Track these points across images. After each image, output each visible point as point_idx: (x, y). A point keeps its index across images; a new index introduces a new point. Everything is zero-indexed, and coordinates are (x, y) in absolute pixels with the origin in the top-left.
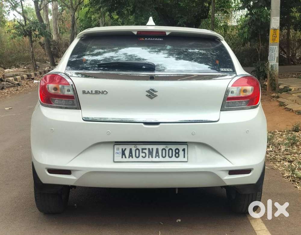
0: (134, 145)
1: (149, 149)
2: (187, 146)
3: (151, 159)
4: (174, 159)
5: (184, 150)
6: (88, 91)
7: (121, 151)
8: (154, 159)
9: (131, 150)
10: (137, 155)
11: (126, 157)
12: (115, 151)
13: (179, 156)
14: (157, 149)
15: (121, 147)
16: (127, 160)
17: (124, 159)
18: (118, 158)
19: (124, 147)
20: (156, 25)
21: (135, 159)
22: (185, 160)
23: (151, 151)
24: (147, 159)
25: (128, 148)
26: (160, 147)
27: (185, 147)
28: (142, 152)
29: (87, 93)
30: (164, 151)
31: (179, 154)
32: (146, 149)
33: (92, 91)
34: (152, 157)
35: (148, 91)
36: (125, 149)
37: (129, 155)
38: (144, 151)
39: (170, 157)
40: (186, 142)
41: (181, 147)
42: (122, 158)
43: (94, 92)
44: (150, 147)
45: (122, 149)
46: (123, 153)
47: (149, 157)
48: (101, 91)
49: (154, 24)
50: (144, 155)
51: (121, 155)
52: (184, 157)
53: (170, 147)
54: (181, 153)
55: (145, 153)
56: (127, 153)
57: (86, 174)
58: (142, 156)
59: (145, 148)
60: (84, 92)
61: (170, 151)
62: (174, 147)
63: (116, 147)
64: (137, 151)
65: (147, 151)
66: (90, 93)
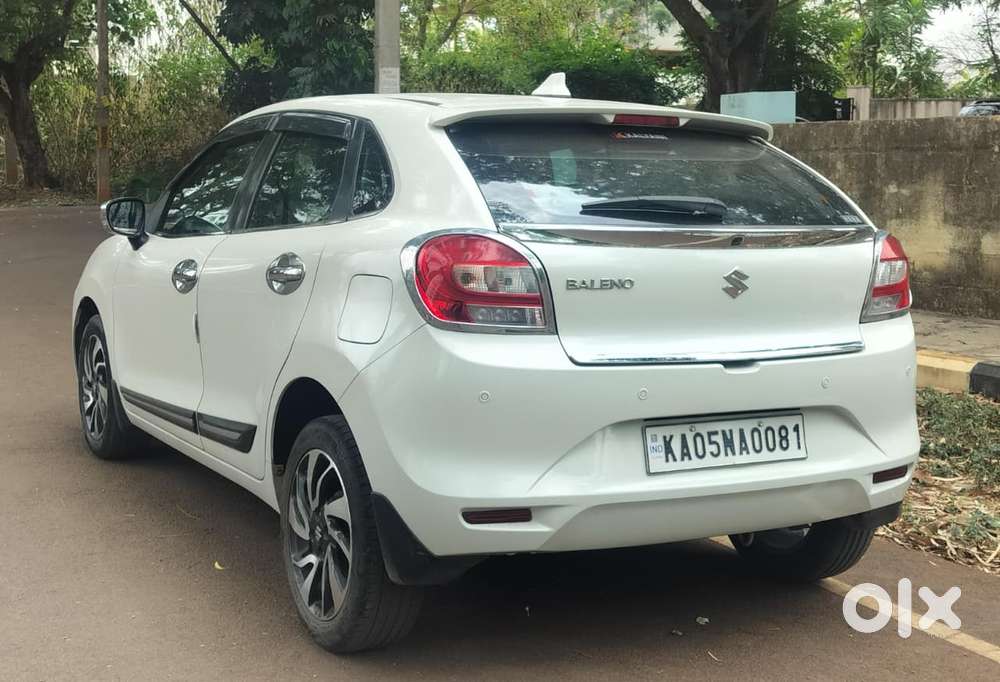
0: (688, 426)
1: (724, 432)
2: (800, 416)
3: (731, 460)
4: (779, 454)
5: (796, 429)
6: (584, 283)
7: (661, 442)
8: (739, 459)
9: (684, 437)
10: (701, 453)
11: (675, 460)
12: (650, 443)
13: (788, 444)
14: (742, 432)
15: (661, 432)
16: (680, 465)
17: (672, 466)
18: (658, 462)
19: (666, 431)
20: (573, 97)
21: (695, 463)
22: (801, 454)
23: (729, 437)
24: (722, 460)
25: (676, 432)
26: (748, 426)
27: (796, 420)
28: (711, 443)
29: (581, 287)
30: (756, 434)
31: (787, 441)
32: (716, 433)
33: (592, 282)
34: (734, 454)
35: (728, 279)
36: (671, 437)
37: (682, 451)
38: (714, 438)
39: (771, 450)
40: (798, 409)
41: (790, 422)
42: (667, 460)
43: (597, 285)
44: (726, 426)
45: (665, 437)
46: (668, 450)
47: (727, 454)
48: (616, 281)
49: (568, 93)
50: (713, 448)
51: (663, 454)
52: (799, 447)
53: (767, 422)
54: (792, 436)
55: (715, 443)
56: (676, 446)
57: (581, 513)
58: (712, 453)
59: (713, 430)
60: (571, 285)
61: (770, 433)
62: (775, 423)
63: (650, 432)
64: (699, 440)
65: (719, 439)
66: (586, 288)
